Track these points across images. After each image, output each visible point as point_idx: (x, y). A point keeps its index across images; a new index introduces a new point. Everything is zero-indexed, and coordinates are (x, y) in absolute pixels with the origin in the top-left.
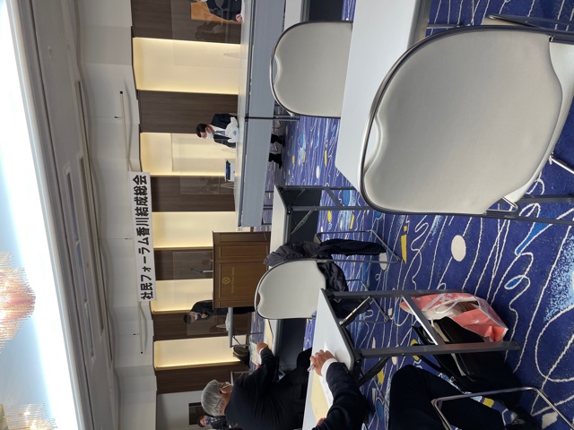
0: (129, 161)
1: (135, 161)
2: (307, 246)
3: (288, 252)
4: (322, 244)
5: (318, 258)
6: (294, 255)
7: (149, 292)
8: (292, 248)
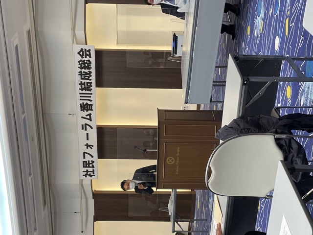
0: (74, 34)
1: (80, 34)
2: (264, 121)
3: (242, 126)
4: (281, 118)
5: (276, 132)
6: (249, 129)
7: (90, 169)
8: (247, 122)
